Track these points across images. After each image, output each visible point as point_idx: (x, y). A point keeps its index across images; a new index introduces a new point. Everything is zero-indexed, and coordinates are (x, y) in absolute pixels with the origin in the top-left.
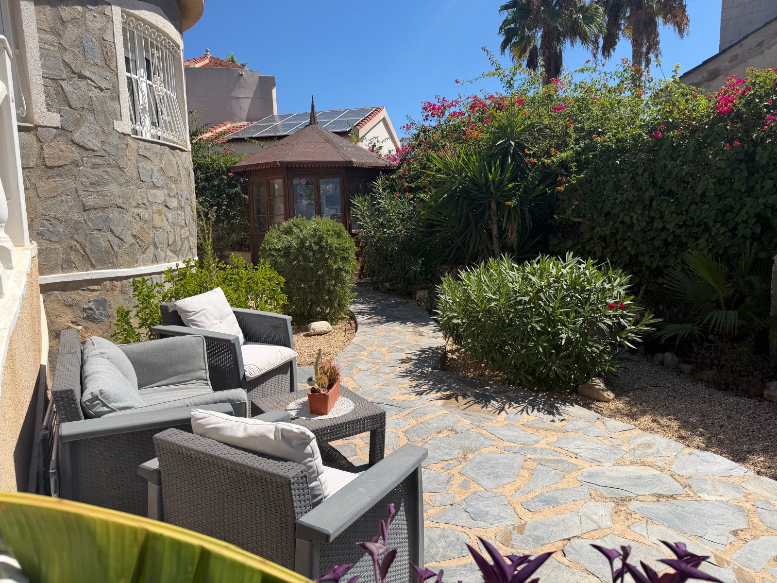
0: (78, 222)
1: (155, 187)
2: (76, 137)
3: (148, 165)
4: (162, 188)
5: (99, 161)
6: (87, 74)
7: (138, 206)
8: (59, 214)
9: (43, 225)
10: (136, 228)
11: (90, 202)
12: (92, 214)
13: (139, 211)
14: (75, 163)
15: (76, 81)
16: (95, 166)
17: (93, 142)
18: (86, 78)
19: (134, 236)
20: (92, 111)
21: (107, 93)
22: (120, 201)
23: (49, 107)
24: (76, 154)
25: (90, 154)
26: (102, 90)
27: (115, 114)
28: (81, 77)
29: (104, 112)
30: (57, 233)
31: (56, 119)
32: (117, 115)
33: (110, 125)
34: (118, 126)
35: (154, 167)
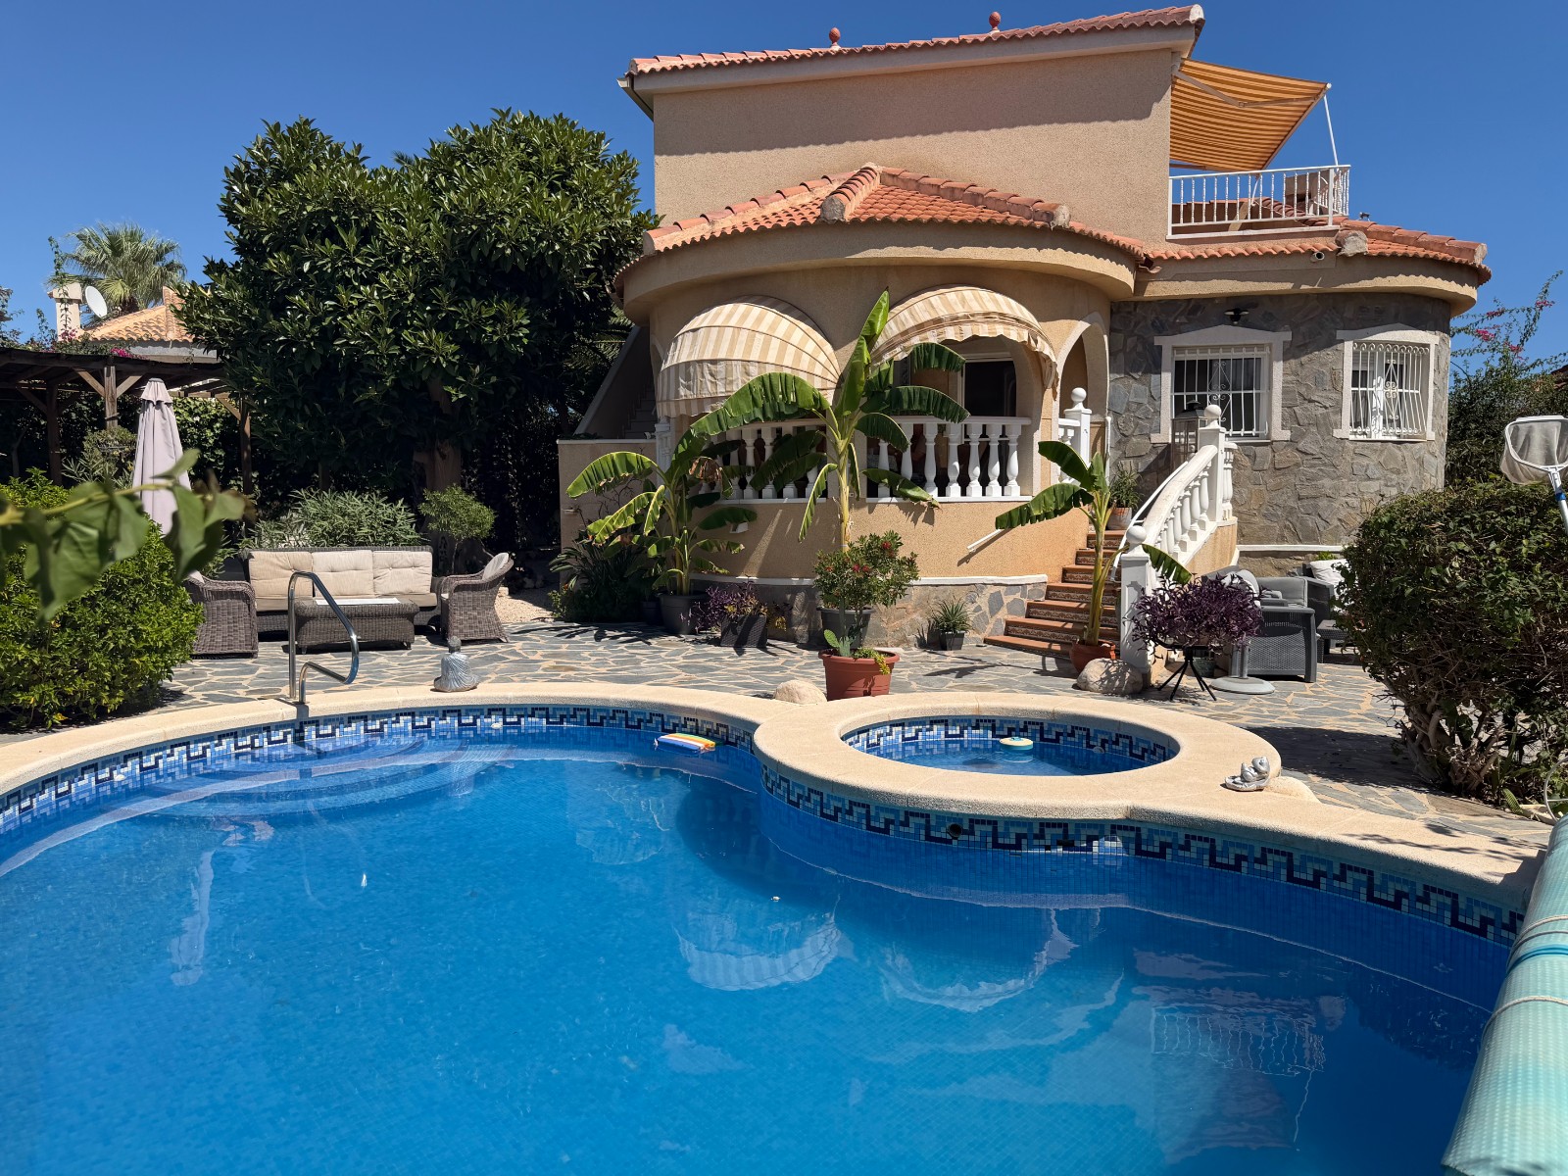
0: (1292, 508)
1: (1369, 479)
2: (1300, 446)
3: (1365, 461)
4: (1378, 479)
5: (1316, 462)
6: (1316, 399)
7: (1348, 495)
8: (1280, 502)
9: (1267, 510)
10: (1342, 514)
11: (1303, 493)
12: (1305, 502)
13: (1348, 499)
14: (1297, 465)
15: (1307, 405)
16: (1313, 466)
17: (1313, 448)
18: (1314, 401)
19: (1340, 520)
20: (1317, 425)
21: (1330, 410)
22: (1329, 492)
23: (1283, 427)
24: (1299, 457)
25: (1309, 457)
26: (1326, 408)
27: (1336, 424)
28: (1310, 401)
29: (1325, 424)
30: (1277, 516)
31: (1287, 435)
32: (1338, 425)
33: (1330, 433)
34: (1337, 433)
35: (1370, 462)
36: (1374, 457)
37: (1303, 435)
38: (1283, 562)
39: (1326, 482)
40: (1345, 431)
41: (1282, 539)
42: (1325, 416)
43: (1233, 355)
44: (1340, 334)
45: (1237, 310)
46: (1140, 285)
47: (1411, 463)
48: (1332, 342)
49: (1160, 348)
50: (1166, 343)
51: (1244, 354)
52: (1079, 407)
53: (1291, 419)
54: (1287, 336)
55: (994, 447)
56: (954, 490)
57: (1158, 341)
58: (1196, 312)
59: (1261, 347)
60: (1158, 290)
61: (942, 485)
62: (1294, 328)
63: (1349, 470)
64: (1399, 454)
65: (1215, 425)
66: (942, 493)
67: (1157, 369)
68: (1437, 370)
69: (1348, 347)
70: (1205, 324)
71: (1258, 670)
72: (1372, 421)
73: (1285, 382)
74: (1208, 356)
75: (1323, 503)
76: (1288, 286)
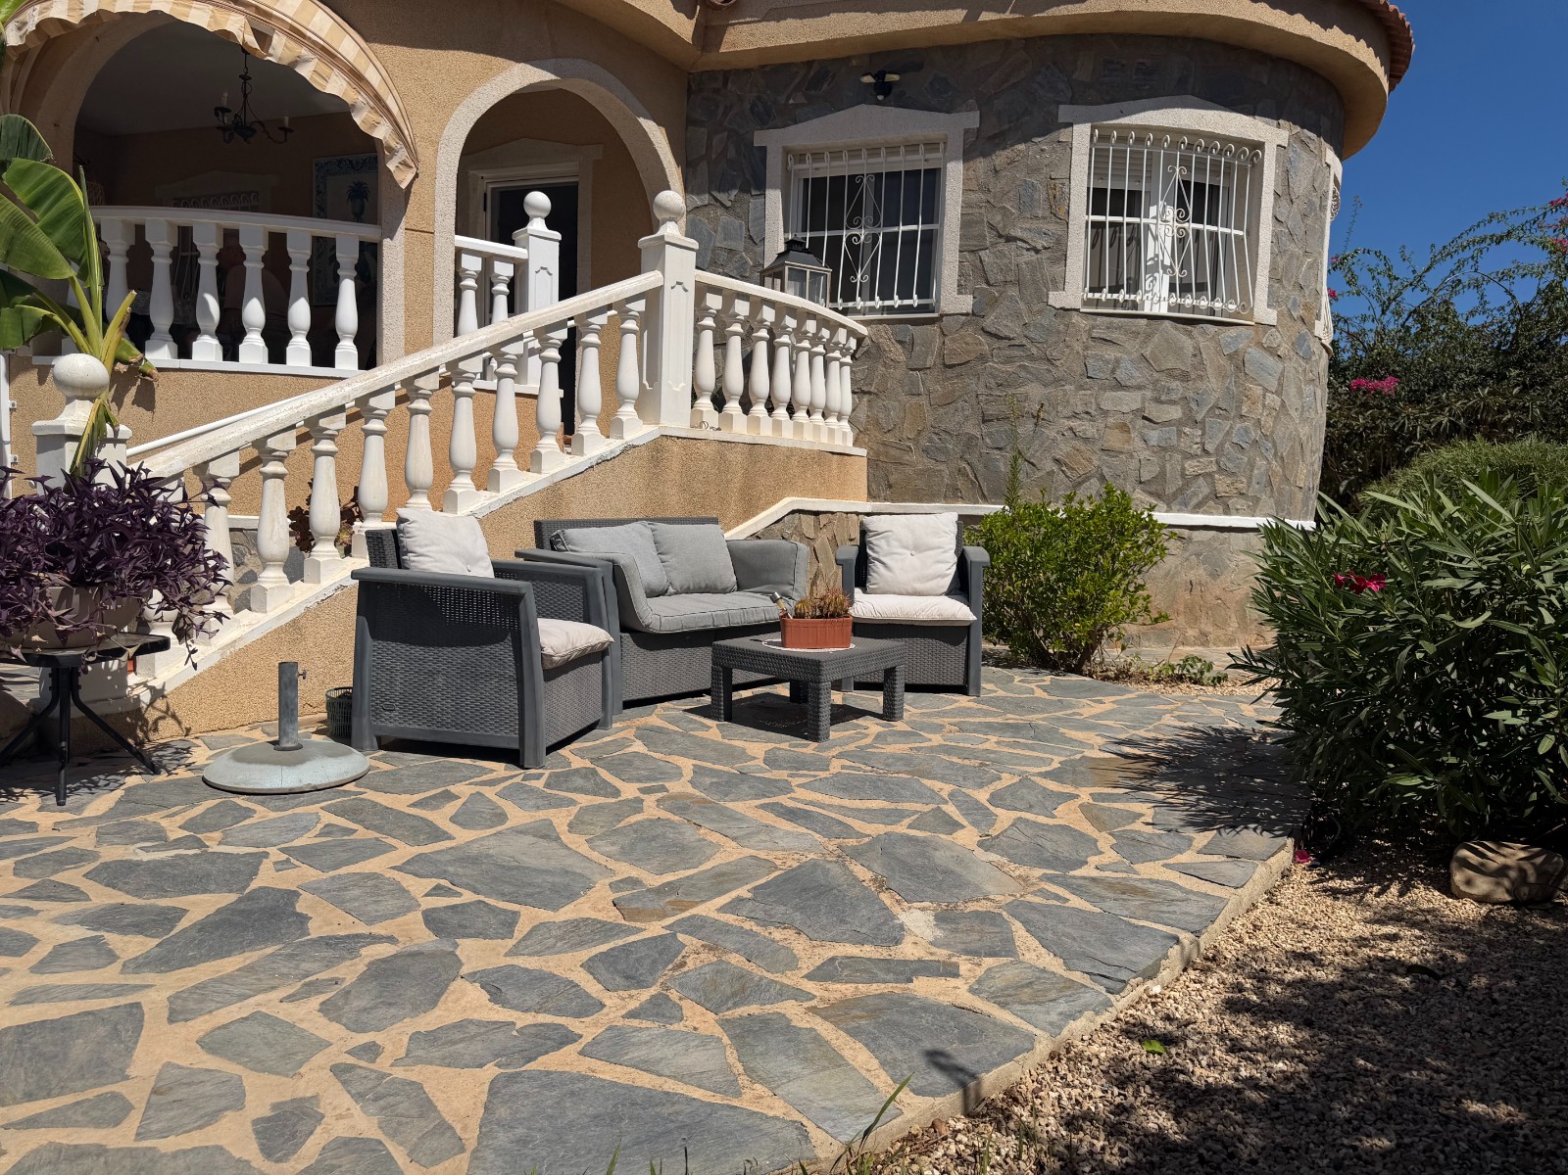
0: (972, 438)
1: (1120, 386)
2: (989, 322)
3: (1110, 353)
4: (1139, 388)
5: (1016, 352)
6: (1018, 233)
7: (1075, 415)
8: (951, 426)
9: (930, 440)
10: (1063, 449)
11: (992, 410)
12: (994, 427)
13: (1072, 423)
14: (982, 358)
15: (1003, 247)
16: (1009, 360)
17: (1010, 327)
18: (1015, 239)
19: (1057, 461)
20: (1018, 283)
21: (1045, 255)
22: (1038, 409)
24: (985, 343)
25: (1004, 343)
26: (1037, 251)
27: (1054, 281)
28: (1009, 239)
29: (1035, 282)
30: (944, 451)
31: (966, 303)
32: (1059, 283)
33: (1043, 299)
34: (1057, 299)
35: (1125, 356)
36: (1132, 346)
37: (994, 302)
39: (1035, 392)
40: (1073, 292)
41: (953, 494)
42: (1034, 268)
43: (885, 164)
44: (1064, 112)
45: (882, 73)
47: (1215, 362)
48: (1050, 125)
49: (763, 150)
50: (773, 141)
51: (902, 163)
52: (537, 225)
53: (975, 274)
54: (971, 119)
56: (207, 350)
57: (760, 138)
58: (821, 83)
59: (932, 146)
62: (981, 102)
63: (1079, 369)
64: (1188, 344)
67: (757, 184)
69: (1081, 135)
70: (835, 103)
73: (966, 205)
74: (843, 168)
75: (1026, 428)
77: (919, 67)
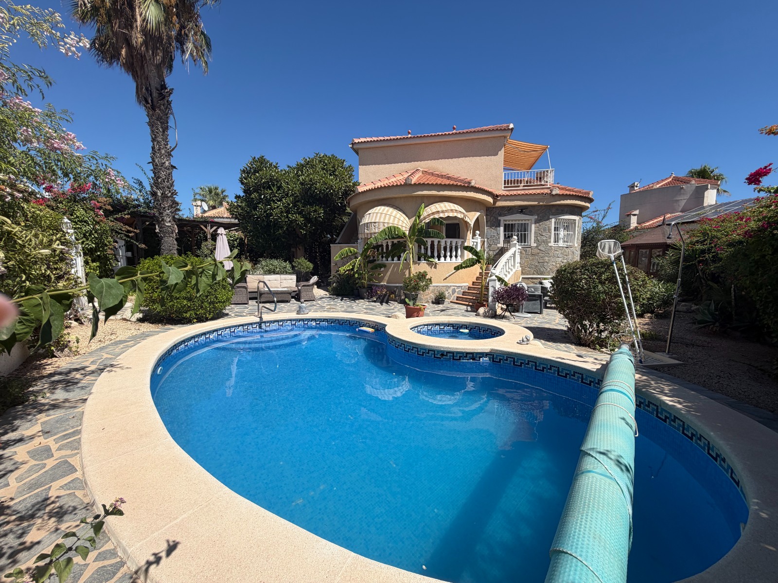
0: (537, 265)
1: (559, 257)
2: (539, 248)
3: (557, 252)
4: (561, 257)
11: (540, 261)
12: (540, 264)
13: (553, 263)
14: (538, 253)
15: (541, 236)
16: (543, 254)
17: (543, 249)
18: (543, 235)
19: (550, 269)
20: (544, 242)
21: (548, 238)
22: (547, 261)
23: (535, 243)
24: (539, 251)
25: (542, 251)
26: (546, 237)
29: (546, 242)
30: (532, 267)
31: (535, 245)
32: (550, 242)
33: (548, 244)
34: (550, 244)
35: (559, 252)
36: (560, 251)
37: (540, 245)
38: (534, 280)
39: (547, 258)
40: (552, 244)
41: (534, 274)
42: (546, 240)
43: (520, 222)
44: (551, 217)
45: (522, 210)
46: (495, 203)
47: (570, 253)
48: (548, 219)
49: (500, 220)
50: (502, 219)
51: (524, 222)
52: (477, 236)
53: (536, 241)
54: (536, 217)
55: (454, 247)
56: (442, 259)
57: (499, 218)
58: (510, 210)
59: (528, 220)
60: (500, 204)
61: (439, 257)
62: (538, 215)
63: (553, 255)
64: (567, 250)
65: (515, 242)
66: (439, 260)
67: (499, 226)
68: (578, 227)
69: (553, 220)
70: (512, 214)
71: (526, 311)
72: (559, 241)
73: (535, 230)
74: (514, 222)
75: (546, 264)
76: (536, 203)
77: (527, 209)
